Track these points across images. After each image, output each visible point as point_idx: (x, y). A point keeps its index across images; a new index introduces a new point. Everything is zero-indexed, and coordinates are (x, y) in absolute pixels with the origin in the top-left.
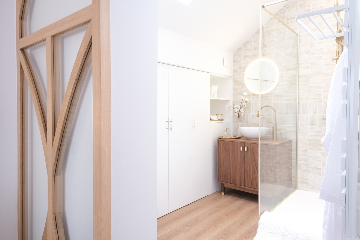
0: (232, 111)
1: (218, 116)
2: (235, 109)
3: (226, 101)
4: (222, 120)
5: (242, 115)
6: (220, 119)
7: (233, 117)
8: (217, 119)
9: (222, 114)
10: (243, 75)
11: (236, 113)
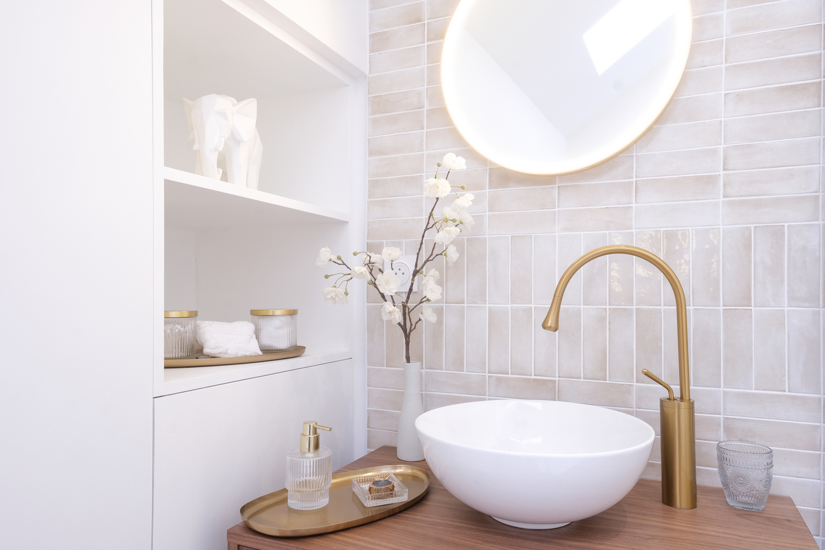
0: (358, 287)
1: (263, 322)
2: (379, 276)
3: (326, 227)
4: (295, 351)
5: (427, 315)
6: (283, 344)
7: (370, 330)
8: (254, 349)
9: (292, 313)
10: (434, 56)
11: (388, 306)
